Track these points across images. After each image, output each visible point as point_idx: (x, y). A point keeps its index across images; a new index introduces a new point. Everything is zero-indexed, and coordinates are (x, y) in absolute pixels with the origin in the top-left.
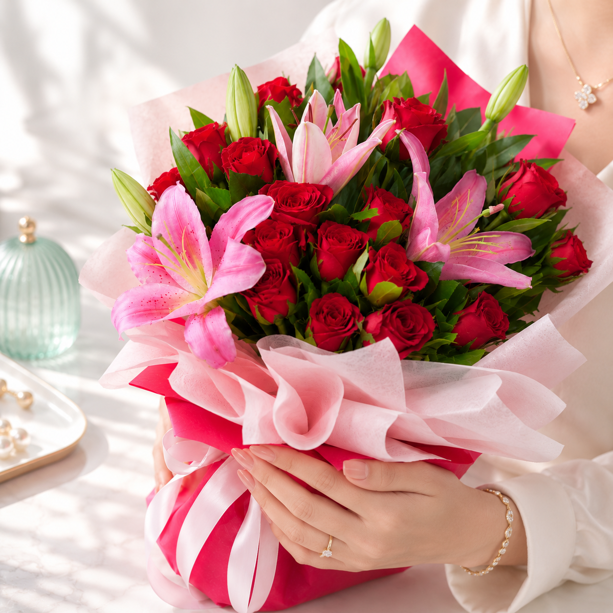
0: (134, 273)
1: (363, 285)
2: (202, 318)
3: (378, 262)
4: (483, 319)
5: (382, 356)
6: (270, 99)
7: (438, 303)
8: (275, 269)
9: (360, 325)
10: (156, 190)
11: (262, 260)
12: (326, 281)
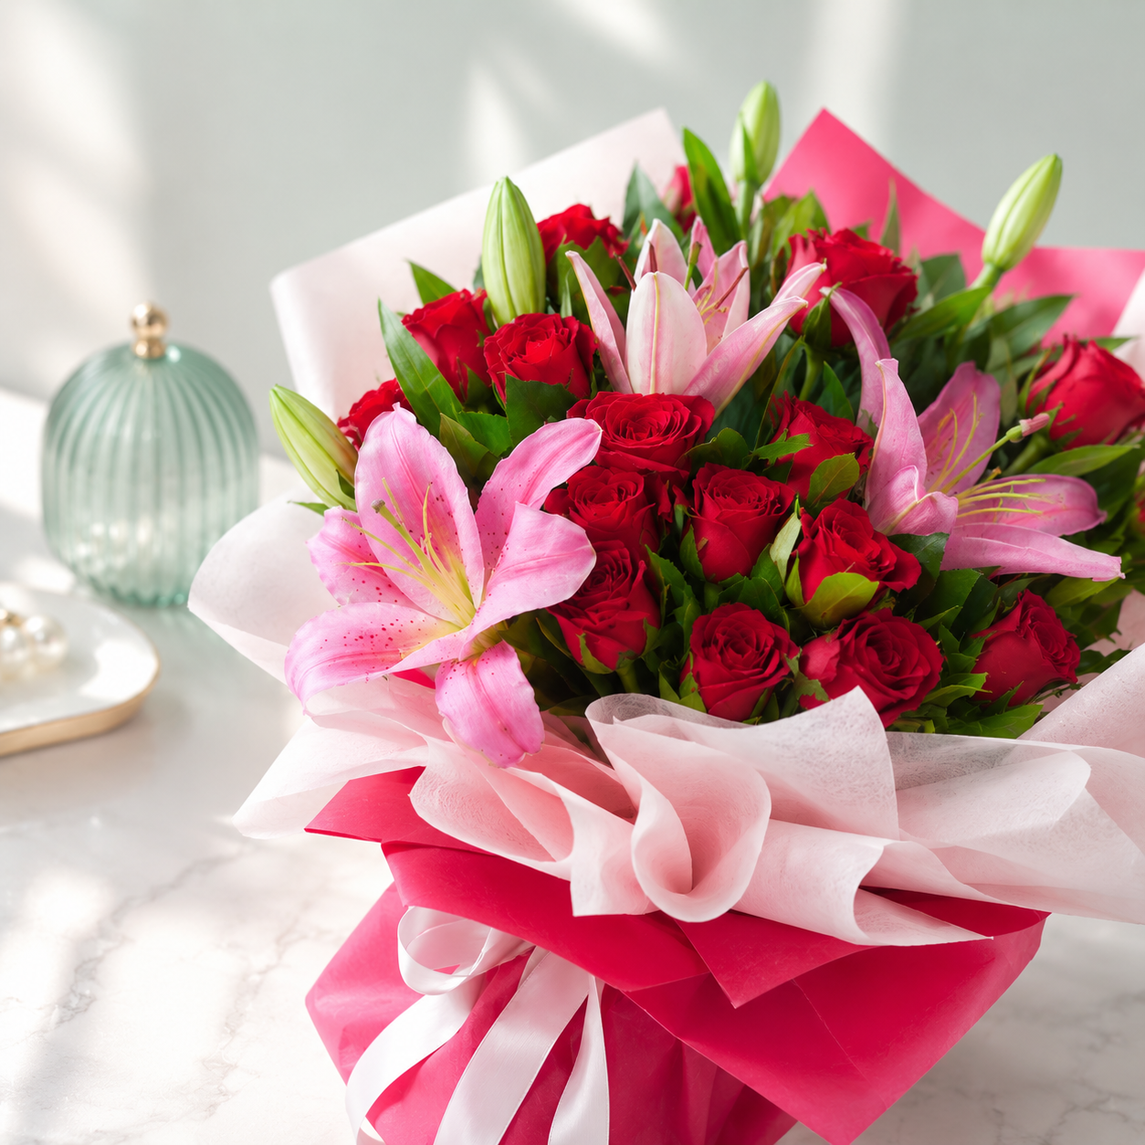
0: (325, 584)
1: (794, 586)
2: (470, 667)
3: (821, 535)
4: (1034, 644)
5: (848, 725)
6: (566, 241)
7: (943, 614)
8: (616, 561)
9: (793, 664)
10: (356, 425)
11: (587, 544)
12: (715, 582)
